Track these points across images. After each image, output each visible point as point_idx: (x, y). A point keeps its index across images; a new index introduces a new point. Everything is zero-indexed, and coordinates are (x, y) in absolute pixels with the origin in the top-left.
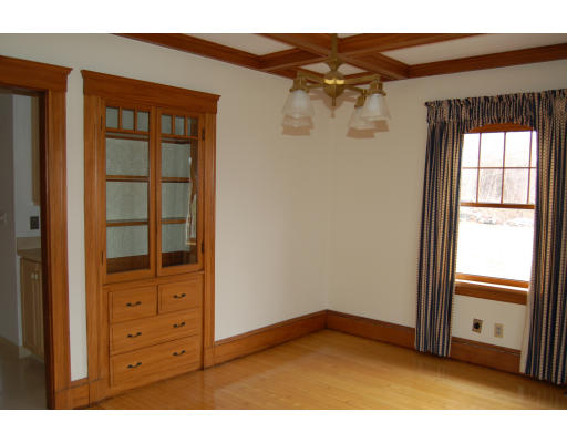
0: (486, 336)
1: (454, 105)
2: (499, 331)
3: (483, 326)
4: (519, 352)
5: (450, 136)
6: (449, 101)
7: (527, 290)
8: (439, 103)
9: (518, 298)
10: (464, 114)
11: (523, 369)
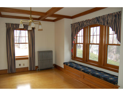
0: (22, 66)
1: (12, 25)
2: (24, 65)
3: (21, 65)
4: (28, 67)
5: (12, 30)
6: (11, 24)
7: (28, 57)
8: (9, 24)
9: (27, 58)
10: (15, 26)
11: (29, 70)
